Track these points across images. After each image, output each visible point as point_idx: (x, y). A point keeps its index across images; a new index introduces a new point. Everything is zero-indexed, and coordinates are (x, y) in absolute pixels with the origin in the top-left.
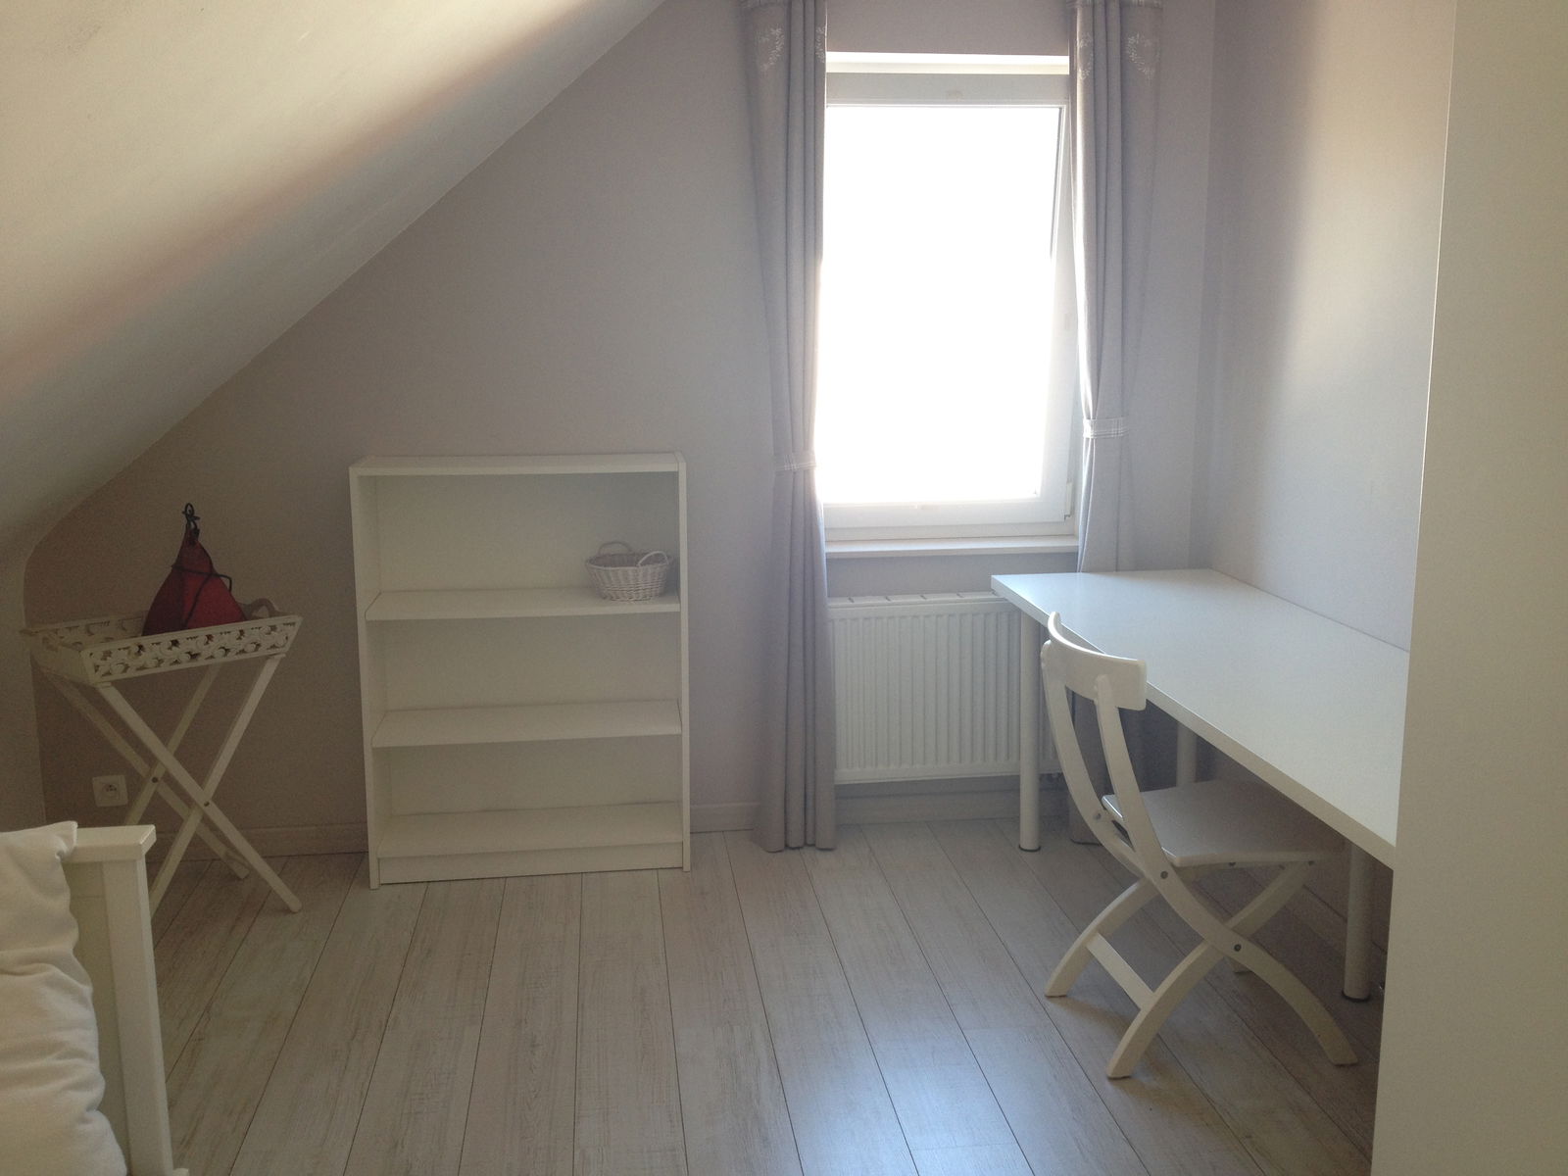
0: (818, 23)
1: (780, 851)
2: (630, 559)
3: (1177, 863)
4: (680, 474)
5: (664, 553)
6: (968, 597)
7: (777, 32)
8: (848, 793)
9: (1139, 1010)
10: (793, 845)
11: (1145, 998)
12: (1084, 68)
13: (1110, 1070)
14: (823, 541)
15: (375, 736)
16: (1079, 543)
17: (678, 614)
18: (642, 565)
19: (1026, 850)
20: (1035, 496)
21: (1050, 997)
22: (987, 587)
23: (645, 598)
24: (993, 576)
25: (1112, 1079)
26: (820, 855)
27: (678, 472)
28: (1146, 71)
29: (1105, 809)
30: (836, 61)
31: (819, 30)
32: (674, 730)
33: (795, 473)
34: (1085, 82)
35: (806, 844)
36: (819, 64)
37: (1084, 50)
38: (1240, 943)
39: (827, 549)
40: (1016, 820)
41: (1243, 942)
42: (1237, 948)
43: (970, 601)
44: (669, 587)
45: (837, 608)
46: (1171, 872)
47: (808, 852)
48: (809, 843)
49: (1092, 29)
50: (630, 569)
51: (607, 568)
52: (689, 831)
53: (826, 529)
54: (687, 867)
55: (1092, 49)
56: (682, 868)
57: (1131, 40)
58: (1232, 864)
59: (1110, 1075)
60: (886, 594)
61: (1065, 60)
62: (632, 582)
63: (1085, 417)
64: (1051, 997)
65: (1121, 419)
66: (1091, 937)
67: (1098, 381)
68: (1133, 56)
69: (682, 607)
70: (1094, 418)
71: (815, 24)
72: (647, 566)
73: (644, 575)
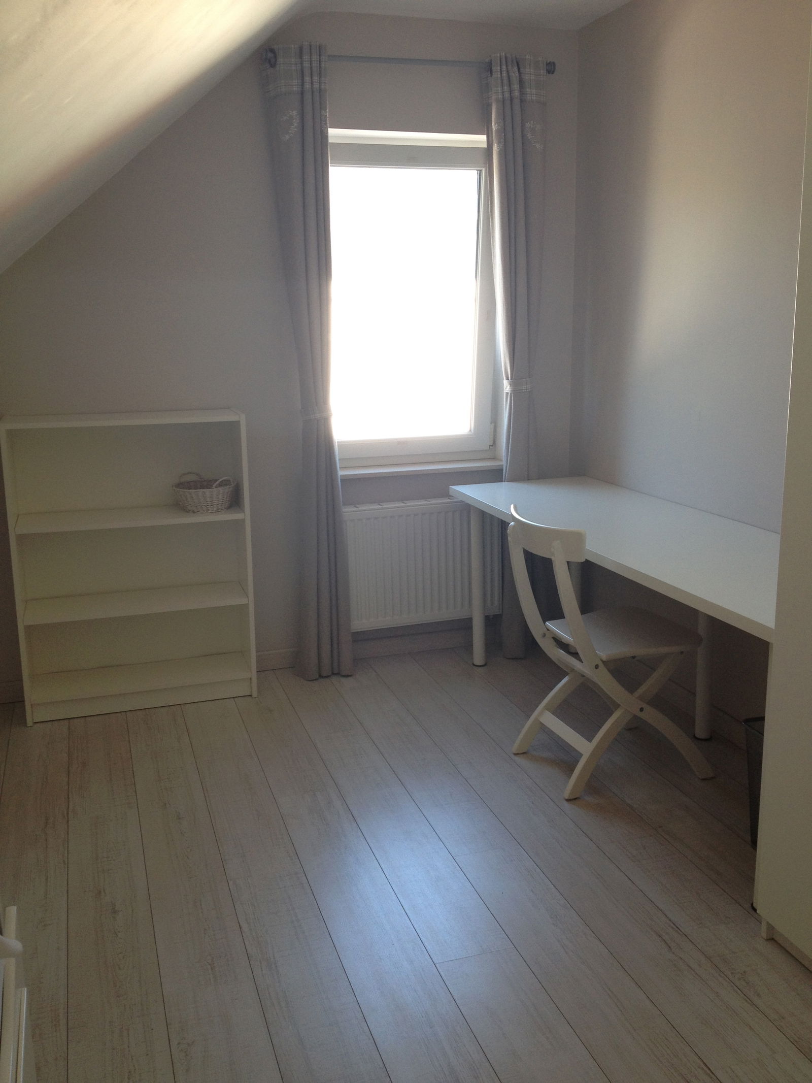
0: (322, 107)
1: (316, 680)
2: (206, 484)
3: (604, 659)
4: (241, 423)
5: (231, 479)
6: (434, 501)
7: (295, 113)
8: (361, 637)
9: (581, 755)
10: (325, 675)
11: (584, 747)
12: (499, 143)
13: (567, 795)
14: (338, 466)
15: (26, 617)
16: (504, 463)
17: (243, 521)
18: (216, 487)
19: (480, 666)
20: (470, 433)
21: (516, 754)
22: (447, 495)
23: (218, 511)
24: (451, 486)
25: (568, 800)
26: (343, 680)
27: (239, 421)
28: (538, 146)
29: (548, 630)
30: (335, 134)
31: (323, 112)
32: (243, 601)
33: (318, 421)
34: (500, 153)
35: (333, 674)
36: (325, 136)
37: (497, 131)
38: (643, 706)
39: (341, 473)
40: (469, 647)
41: (644, 705)
42: (642, 710)
43: (434, 504)
44: (235, 501)
45: (348, 512)
46: (601, 665)
47: (334, 679)
48: (337, 673)
49: (502, 116)
50: (207, 491)
51: (190, 490)
52: (255, 670)
53: (339, 459)
54: (255, 694)
55: (503, 131)
56: (251, 696)
57: (528, 125)
58: (634, 657)
59: (567, 798)
60: (379, 502)
61: (483, 138)
62: (208, 500)
63: (505, 378)
64: (518, 754)
65: (528, 379)
66: (541, 713)
67: (514, 355)
68: (529, 136)
69: (245, 515)
70: (511, 379)
71: (321, 108)
72: (220, 489)
73: (218, 494)
